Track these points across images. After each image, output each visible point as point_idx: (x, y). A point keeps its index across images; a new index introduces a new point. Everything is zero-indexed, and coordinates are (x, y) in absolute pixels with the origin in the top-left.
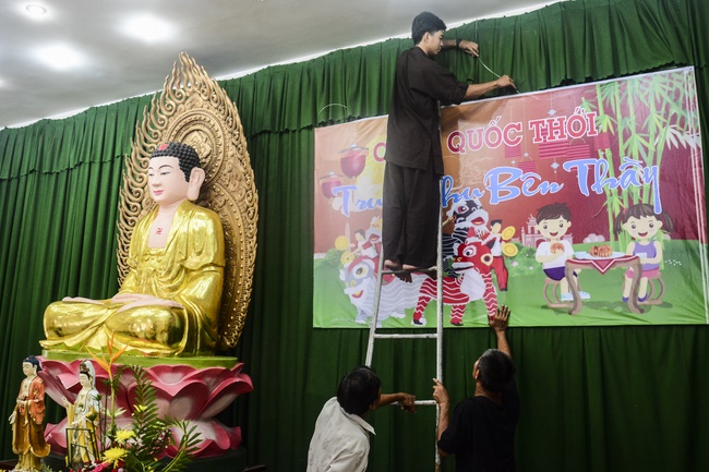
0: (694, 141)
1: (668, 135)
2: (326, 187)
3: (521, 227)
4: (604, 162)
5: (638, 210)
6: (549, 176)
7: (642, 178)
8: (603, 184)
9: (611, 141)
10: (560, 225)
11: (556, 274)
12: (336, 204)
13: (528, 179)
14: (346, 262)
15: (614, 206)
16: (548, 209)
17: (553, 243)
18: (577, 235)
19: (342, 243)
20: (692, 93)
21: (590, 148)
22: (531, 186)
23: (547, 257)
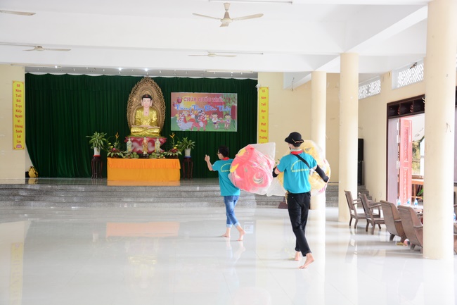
0: (236, 105)
1: (233, 104)
2: (174, 105)
3: (210, 115)
4: (223, 107)
5: (228, 114)
6: (215, 107)
7: (229, 110)
8: (223, 110)
9: (225, 103)
10: (216, 116)
11: (215, 123)
12: (176, 108)
13: (211, 108)
14: (178, 119)
15: (224, 113)
16: (214, 113)
17: (215, 118)
18: (218, 117)
19: (177, 115)
20: (236, 98)
21: (221, 104)
22: (212, 109)
23: (214, 121)
